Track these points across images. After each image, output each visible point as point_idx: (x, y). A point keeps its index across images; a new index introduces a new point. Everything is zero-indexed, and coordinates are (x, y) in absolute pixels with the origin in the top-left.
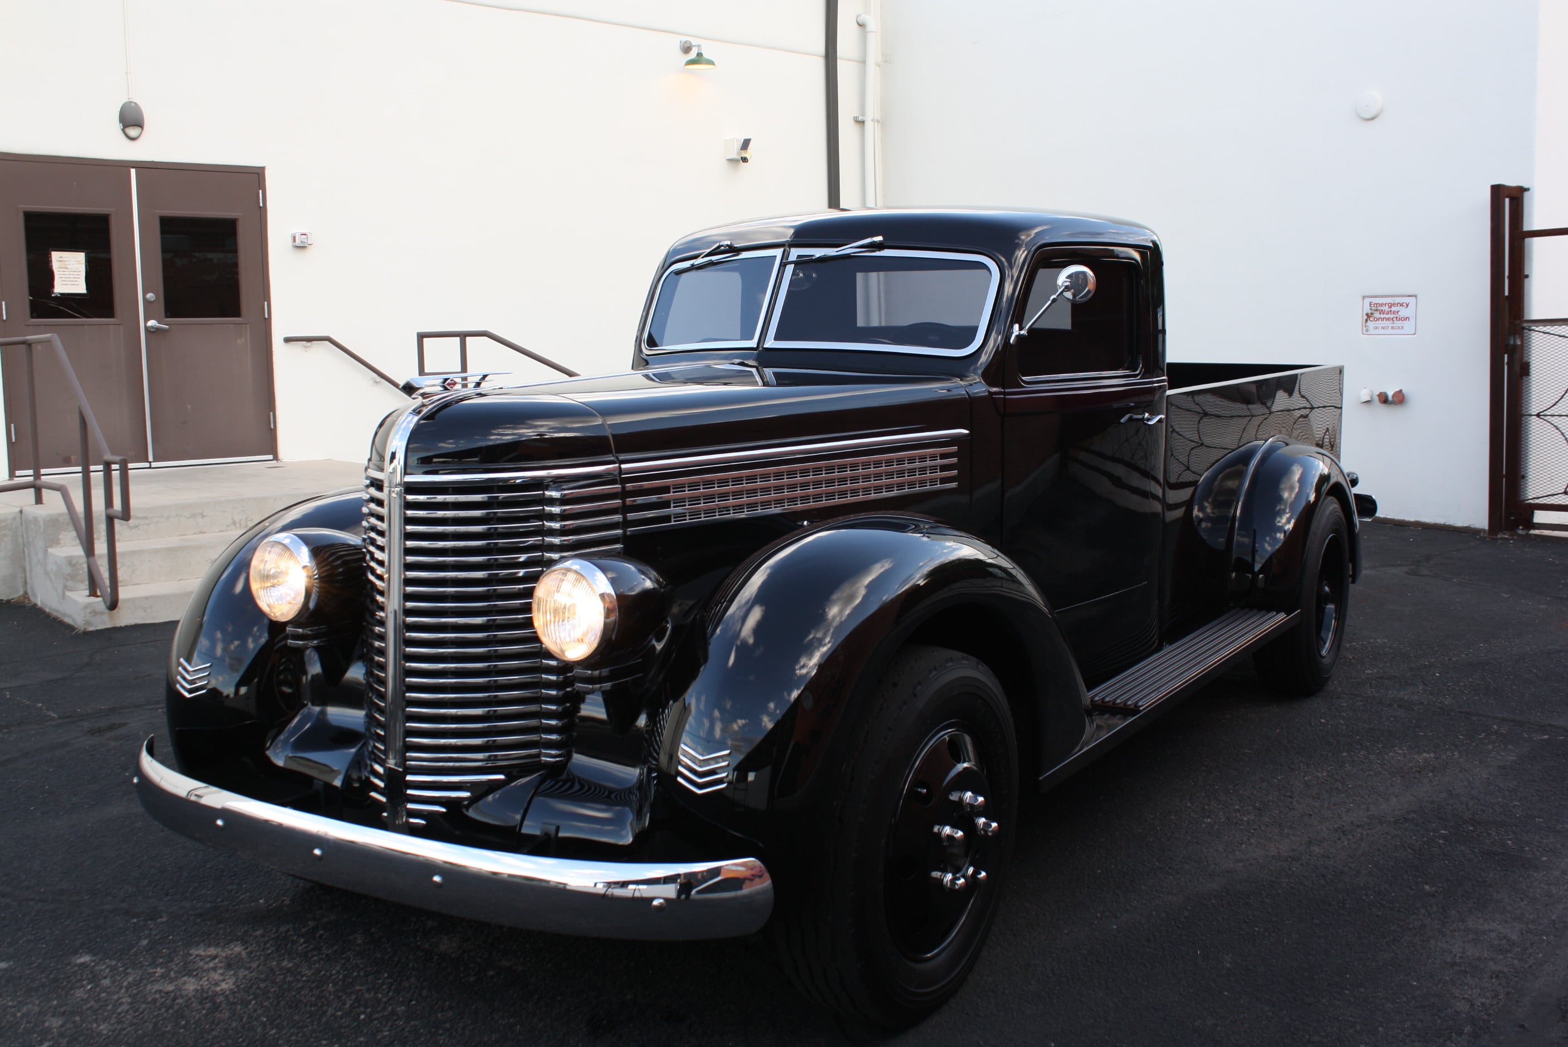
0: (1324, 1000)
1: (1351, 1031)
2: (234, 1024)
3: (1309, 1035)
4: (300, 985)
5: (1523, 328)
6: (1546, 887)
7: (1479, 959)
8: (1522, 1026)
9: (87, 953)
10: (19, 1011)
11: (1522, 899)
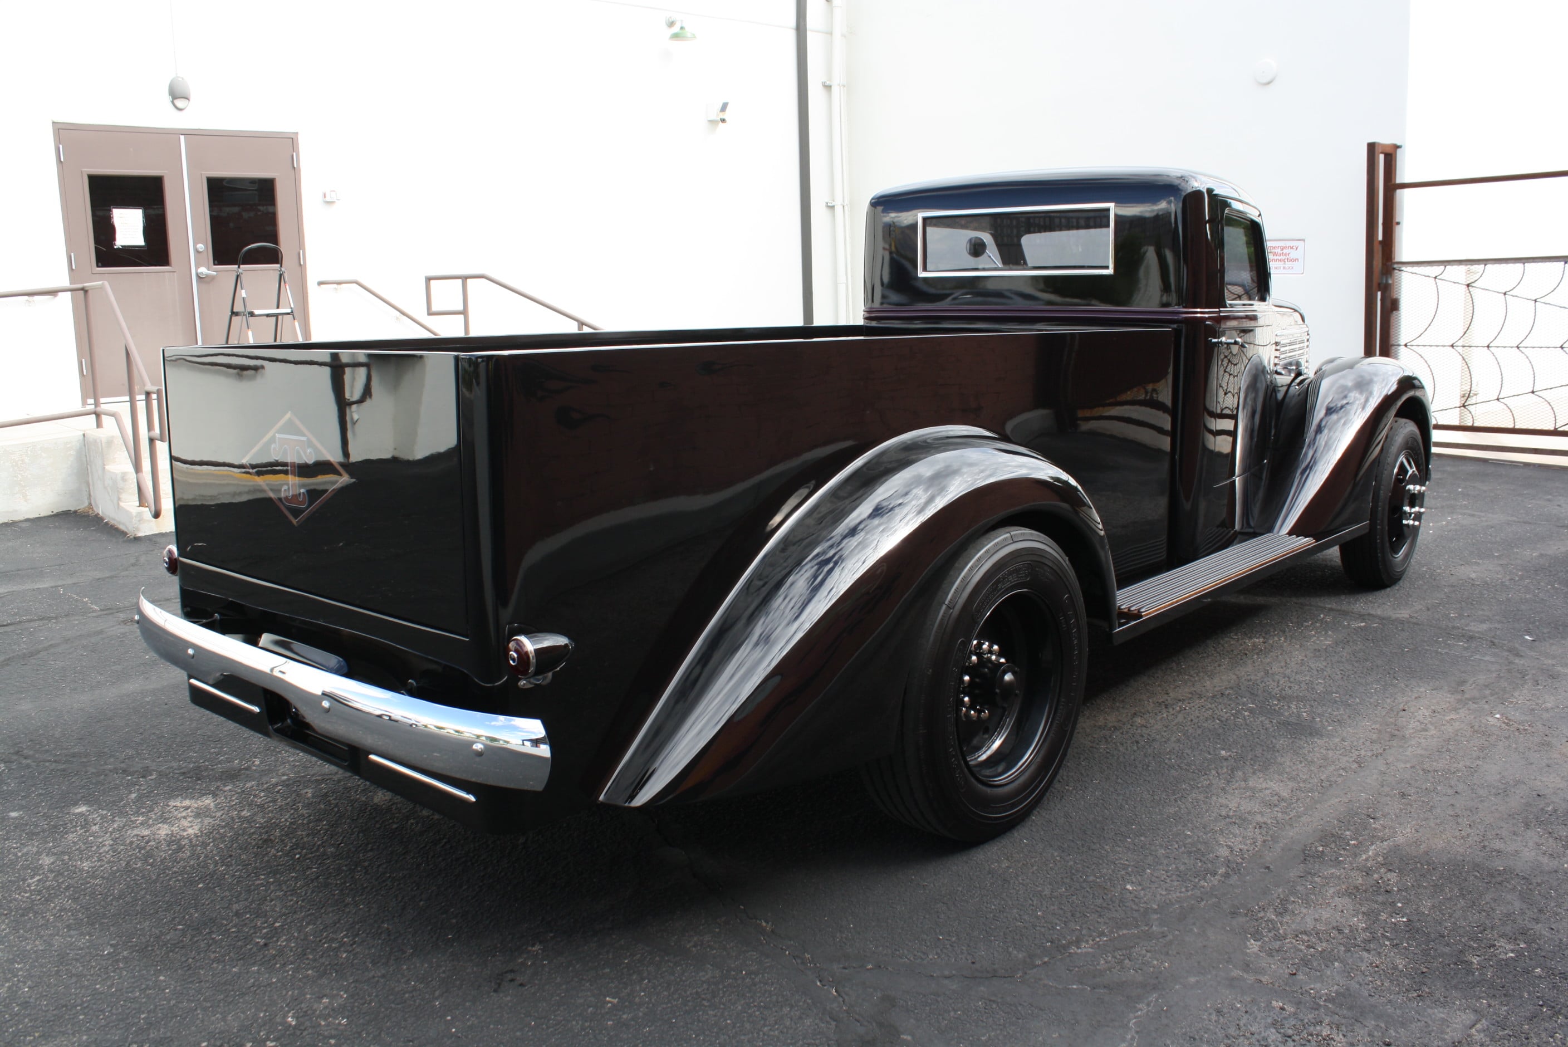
0: (1107, 847)
1: (1123, 872)
2: (192, 862)
3: (1086, 876)
4: (252, 831)
5: (1394, 269)
6: (1324, 752)
7: (1249, 813)
8: (1268, 868)
9: (84, 804)
10: (20, 851)
11: (1301, 762)
